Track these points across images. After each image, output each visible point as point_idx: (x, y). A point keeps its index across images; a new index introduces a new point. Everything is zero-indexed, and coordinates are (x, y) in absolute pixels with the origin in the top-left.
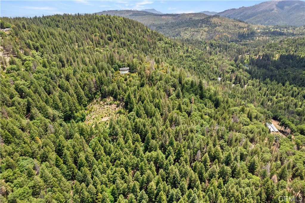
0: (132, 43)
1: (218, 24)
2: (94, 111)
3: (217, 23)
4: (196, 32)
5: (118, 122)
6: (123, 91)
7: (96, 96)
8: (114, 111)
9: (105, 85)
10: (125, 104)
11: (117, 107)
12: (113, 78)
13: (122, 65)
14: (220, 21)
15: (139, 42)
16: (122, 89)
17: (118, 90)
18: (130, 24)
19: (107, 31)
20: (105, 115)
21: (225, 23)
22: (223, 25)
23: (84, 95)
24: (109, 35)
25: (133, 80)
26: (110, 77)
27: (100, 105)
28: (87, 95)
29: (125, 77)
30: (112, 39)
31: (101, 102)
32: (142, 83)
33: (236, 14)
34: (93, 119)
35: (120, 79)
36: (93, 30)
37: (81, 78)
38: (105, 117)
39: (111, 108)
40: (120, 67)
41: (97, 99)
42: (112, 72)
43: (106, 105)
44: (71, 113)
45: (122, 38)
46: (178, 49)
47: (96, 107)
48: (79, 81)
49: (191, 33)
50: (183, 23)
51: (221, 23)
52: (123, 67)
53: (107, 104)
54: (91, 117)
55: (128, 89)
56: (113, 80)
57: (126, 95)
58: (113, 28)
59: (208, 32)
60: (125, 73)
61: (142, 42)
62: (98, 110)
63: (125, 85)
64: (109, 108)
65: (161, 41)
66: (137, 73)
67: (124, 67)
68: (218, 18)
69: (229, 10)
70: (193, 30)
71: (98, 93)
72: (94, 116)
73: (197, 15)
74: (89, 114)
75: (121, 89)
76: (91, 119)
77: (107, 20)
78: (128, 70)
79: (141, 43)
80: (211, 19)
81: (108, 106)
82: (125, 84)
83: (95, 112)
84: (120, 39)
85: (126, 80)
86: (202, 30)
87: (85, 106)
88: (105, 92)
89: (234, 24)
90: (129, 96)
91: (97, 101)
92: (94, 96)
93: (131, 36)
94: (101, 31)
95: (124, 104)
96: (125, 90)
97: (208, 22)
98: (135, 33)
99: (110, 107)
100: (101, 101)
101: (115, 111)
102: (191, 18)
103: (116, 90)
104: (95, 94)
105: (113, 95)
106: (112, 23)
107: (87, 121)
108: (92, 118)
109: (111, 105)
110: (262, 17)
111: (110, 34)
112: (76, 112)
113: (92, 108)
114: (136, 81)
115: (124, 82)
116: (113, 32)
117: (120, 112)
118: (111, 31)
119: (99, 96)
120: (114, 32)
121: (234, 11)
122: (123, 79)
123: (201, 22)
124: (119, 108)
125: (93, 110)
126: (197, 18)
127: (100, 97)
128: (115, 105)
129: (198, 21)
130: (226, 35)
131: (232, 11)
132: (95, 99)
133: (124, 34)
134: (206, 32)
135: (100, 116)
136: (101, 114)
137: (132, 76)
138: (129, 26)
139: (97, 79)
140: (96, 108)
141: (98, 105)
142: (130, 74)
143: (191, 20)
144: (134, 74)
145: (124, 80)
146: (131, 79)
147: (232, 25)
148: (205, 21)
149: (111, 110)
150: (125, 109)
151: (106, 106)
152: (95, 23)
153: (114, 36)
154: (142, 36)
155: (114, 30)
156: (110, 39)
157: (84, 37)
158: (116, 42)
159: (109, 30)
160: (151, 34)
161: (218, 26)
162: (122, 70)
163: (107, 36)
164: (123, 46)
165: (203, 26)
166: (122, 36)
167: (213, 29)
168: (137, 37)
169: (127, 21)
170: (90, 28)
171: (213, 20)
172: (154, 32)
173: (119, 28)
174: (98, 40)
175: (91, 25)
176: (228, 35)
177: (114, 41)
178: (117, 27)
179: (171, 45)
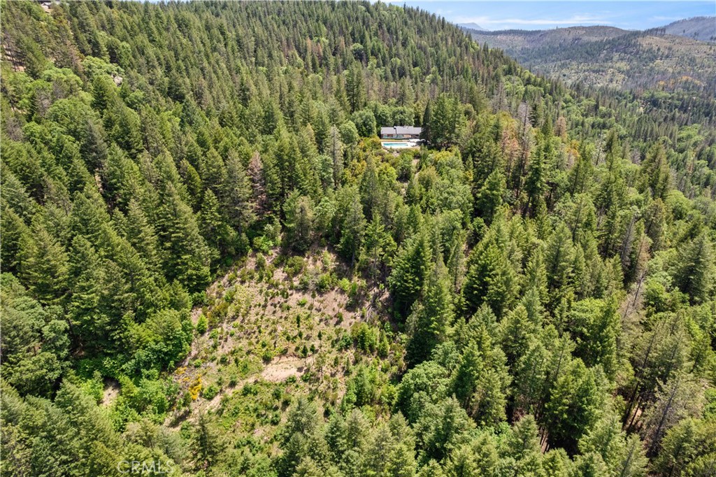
0: (427, 73)
1: (660, 53)
2: (234, 318)
3: (659, 49)
5: (341, 441)
6: (386, 230)
7: (259, 241)
8: (330, 331)
9: (304, 193)
10: (392, 294)
11: (350, 308)
12: (346, 165)
13: (394, 114)
14: (668, 45)
15: (447, 71)
16: (386, 217)
17: (364, 223)
18: (423, 23)
19: (352, 34)
20: (282, 344)
21: (683, 48)
22: (677, 54)
23: (196, 232)
24: (359, 46)
25: (437, 180)
26: (334, 159)
27: (272, 286)
28: (211, 236)
29: (401, 162)
30: (367, 56)
31: (279, 275)
32: (486, 196)
33: (708, 30)
34: (224, 361)
35: (377, 170)
36: (312, 28)
37: (199, 152)
38: (284, 359)
39: (319, 310)
40: (382, 122)
41: (260, 255)
42: (347, 138)
43: (298, 290)
44: (109, 324)
45: (397, 55)
46: (566, 102)
47: (248, 292)
48: (185, 163)
49: (581, 74)
50: (554, 50)
51: (669, 49)
52: (395, 125)
53: (304, 288)
54: (215, 347)
55: (413, 221)
56: (348, 172)
57: (401, 250)
58: (374, 26)
59: (628, 73)
60: (403, 147)
61: (456, 72)
62: (253, 312)
63: (401, 199)
64: (310, 308)
65: (512, 74)
66: (456, 149)
67: (401, 125)
68: (662, 36)
70: (583, 66)
71: (269, 227)
72: (230, 345)
73: (595, 31)
74: (211, 327)
75: (378, 218)
76: (213, 360)
77: (357, 9)
78: (415, 136)
79: (453, 73)
80: (640, 39)
81: (307, 298)
82: (399, 193)
83: (238, 322)
84: (391, 58)
85: (404, 176)
86: (612, 67)
87: (197, 285)
88: (301, 224)
89: (712, 51)
90: (416, 262)
91: (260, 265)
92: (251, 239)
93: (425, 53)
94: (337, 32)
95: (387, 295)
96: (399, 224)
97: (629, 45)
98: (436, 45)
99: (317, 304)
100: (277, 265)
101: (338, 332)
102: (579, 39)
103: (356, 220)
104: (256, 229)
105: (338, 242)
106: (372, 16)
107: (189, 365)
108: (220, 352)
109: (321, 294)
111: (362, 43)
112: (140, 318)
113: (230, 300)
114: (457, 183)
115: (398, 184)
116: (371, 38)
117: (360, 342)
118: (366, 33)
119: (271, 244)
120: (375, 38)
121: (701, 22)
122: (393, 172)
123: (606, 47)
124: (359, 313)
125: (231, 311)
126: (594, 39)
127: (275, 246)
128: (339, 297)
129: (600, 46)
130: (689, 81)
131: (693, 23)
132: (254, 256)
133: (404, 45)
134: (623, 72)
135: (259, 346)
136: (266, 338)
137: (435, 163)
138: (419, 27)
139: (271, 159)
140: (248, 302)
141: (259, 285)
142: (428, 152)
143: (577, 44)
144: (444, 152)
145: (396, 176)
146: (430, 171)
147: (705, 55)
148: (620, 44)
149: (317, 319)
150: (388, 325)
151: (296, 297)
152: (320, 11)
153: (373, 48)
154: (455, 55)
155: (376, 34)
156: (359, 56)
157: (281, 42)
158: (378, 66)
159: (360, 32)
160: (482, 55)
161: (662, 57)
162: (392, 135)
163: (351, 48)
164: (397, 77)
165: (615, 59)
166: (397, 49)
167: (644, 65)
168: (444, 56)
169: (415, 14)
170: (304, 23)
171: (645, 42)
172: (490, 50)
173: (388, 30)
174: (322, 54)
175: (310, 16)
176: (697, 82)
177: (373, 61)
178: (384, 25)
179: (545, 90)
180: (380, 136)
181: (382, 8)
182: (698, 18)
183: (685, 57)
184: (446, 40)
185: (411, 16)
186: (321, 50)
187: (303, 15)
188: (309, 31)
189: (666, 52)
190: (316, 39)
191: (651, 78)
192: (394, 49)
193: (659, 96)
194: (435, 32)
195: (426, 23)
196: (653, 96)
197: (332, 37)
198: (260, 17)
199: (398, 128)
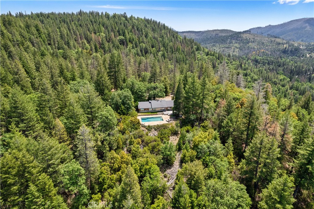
0: (159, 51)
3: (250, 39)
4: (226, 48)
14: (253, 37)
15: (169, 49)
18: (154, 26)
19: (118, 31)
21: (258, 39)
22: (257, 41)
24: (122, 37)
30: (127, 42)
33: (263, 32)
36: (96, 28)
45: (143, 42)
50: (208, 39)
51: (254, 39)
52: (150, 99)
58: (130, 27)
59: (240, 48)
61: (174, 50)
65: (199, 50)
67: (155, 99)
68: (250, 34)
69: (254, 28)
70: (222, 46)
73: (224, 31)
77: (121, 19)
79: (172, 50)
80: (242, 35)
84: (140, 43)
86: (233, 46)
89: (269, 40)
93: (157, 41)
94: (110, 30)
97: (238, 37)
98: (162, 37)
102: (217, 34)
106: (129, 22)
110: (294, 35)
111: (124, 36)
116: (128, 33)
118: (126, 31)
120: (130, 33)
123: (229, 38)
126: (224, 35)
129: (227, 37)
130: (264, 52)
131: (257, 29)
133: (146, 36)
134: (238, 48)
138: (153, 28)
142: (182, 128)
143: (217, 37)
147: (267, 41)
148: (234, 37)
152: (101, 20)
153: (130, 38)
154: (172, 42)
155: (131, 31)
156: (122, 42)
157: (77, 35)
158: (133, 48)
159: (123, 30)
160: (184, 41)
161: (251, 42)
162: (148, 109)
163: (118, 38)
164: (144, 53)
165: (233, 43)
166: (143, 39)
167: (245, 45)
168: (167, 42)
169: (150, 22)
170: (92, 26)
171: (244, 36)
172: (187, 39)
173: (137, 29)
174: (101, 42)
175: (95, 22)
176: (267, 52)
177: (130, 45)
178: (135, 27)
179: (216, 57)
180: (138, 110)
181: (133, 19)
182: (259, 27)
183: (260, 42)
184: (167, 34)
185: (148, 23)
186: (100, 40)
187: (91, 22)
188: (94, 30)
189: (253, 40)
190: (98, 34)
191: (249, 50)
192: (141, 39)
193: (258, 58)
194: (161, 30)
195: (156, 26)
196: (255, 58)
197: (107, 33)
198: (67, 22)
199: (153, 102)
